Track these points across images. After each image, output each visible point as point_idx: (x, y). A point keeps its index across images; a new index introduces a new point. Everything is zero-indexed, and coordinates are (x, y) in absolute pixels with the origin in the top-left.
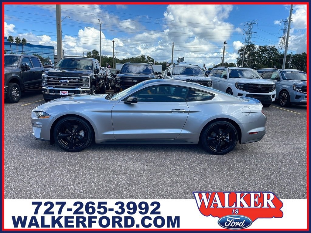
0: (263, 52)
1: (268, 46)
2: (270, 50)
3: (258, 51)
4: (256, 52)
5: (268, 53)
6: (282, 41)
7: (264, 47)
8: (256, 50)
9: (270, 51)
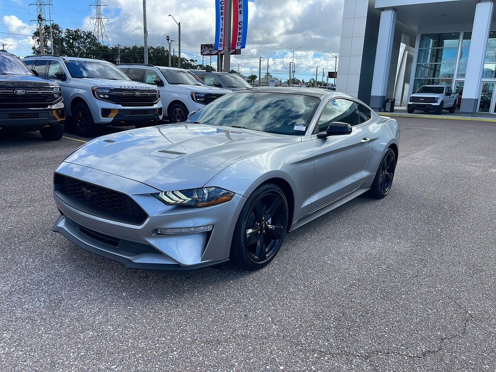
0: (74, 39)
1: (82, 30)
2: (85, 37)
3: (66, 37)
4: (63, 40)
5: (84, 43)
6: (97, 24)
7: (76, 32)
8: (63, 35)
9: (86, 39)
